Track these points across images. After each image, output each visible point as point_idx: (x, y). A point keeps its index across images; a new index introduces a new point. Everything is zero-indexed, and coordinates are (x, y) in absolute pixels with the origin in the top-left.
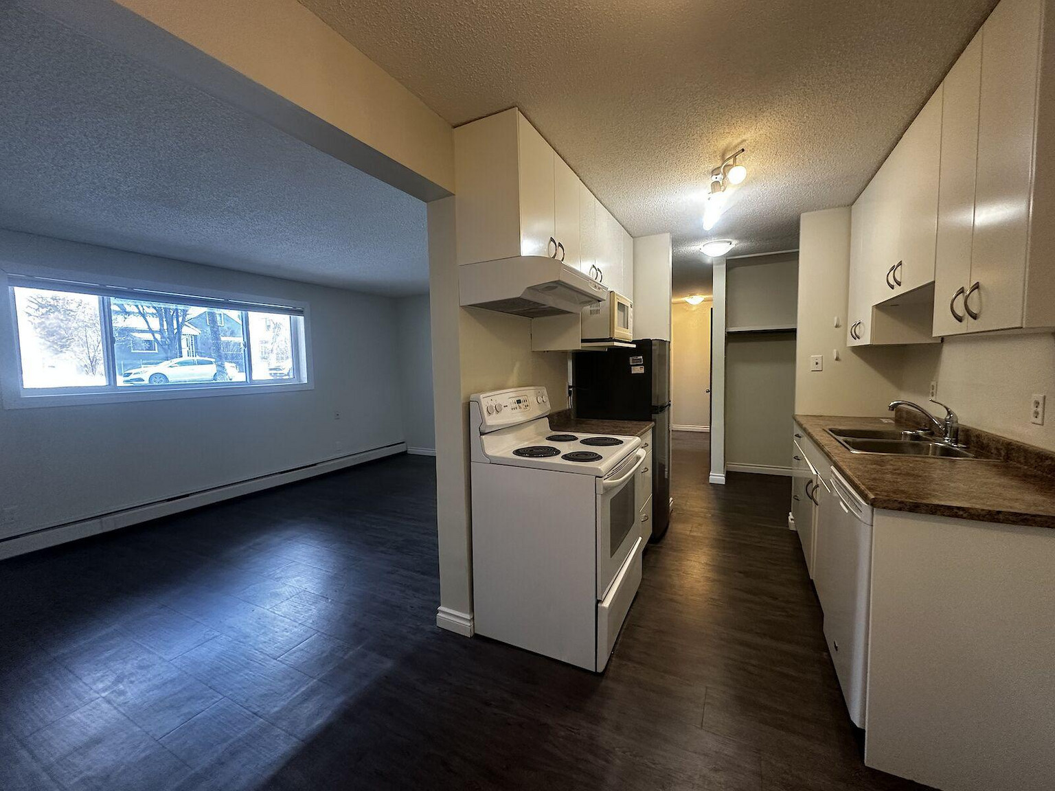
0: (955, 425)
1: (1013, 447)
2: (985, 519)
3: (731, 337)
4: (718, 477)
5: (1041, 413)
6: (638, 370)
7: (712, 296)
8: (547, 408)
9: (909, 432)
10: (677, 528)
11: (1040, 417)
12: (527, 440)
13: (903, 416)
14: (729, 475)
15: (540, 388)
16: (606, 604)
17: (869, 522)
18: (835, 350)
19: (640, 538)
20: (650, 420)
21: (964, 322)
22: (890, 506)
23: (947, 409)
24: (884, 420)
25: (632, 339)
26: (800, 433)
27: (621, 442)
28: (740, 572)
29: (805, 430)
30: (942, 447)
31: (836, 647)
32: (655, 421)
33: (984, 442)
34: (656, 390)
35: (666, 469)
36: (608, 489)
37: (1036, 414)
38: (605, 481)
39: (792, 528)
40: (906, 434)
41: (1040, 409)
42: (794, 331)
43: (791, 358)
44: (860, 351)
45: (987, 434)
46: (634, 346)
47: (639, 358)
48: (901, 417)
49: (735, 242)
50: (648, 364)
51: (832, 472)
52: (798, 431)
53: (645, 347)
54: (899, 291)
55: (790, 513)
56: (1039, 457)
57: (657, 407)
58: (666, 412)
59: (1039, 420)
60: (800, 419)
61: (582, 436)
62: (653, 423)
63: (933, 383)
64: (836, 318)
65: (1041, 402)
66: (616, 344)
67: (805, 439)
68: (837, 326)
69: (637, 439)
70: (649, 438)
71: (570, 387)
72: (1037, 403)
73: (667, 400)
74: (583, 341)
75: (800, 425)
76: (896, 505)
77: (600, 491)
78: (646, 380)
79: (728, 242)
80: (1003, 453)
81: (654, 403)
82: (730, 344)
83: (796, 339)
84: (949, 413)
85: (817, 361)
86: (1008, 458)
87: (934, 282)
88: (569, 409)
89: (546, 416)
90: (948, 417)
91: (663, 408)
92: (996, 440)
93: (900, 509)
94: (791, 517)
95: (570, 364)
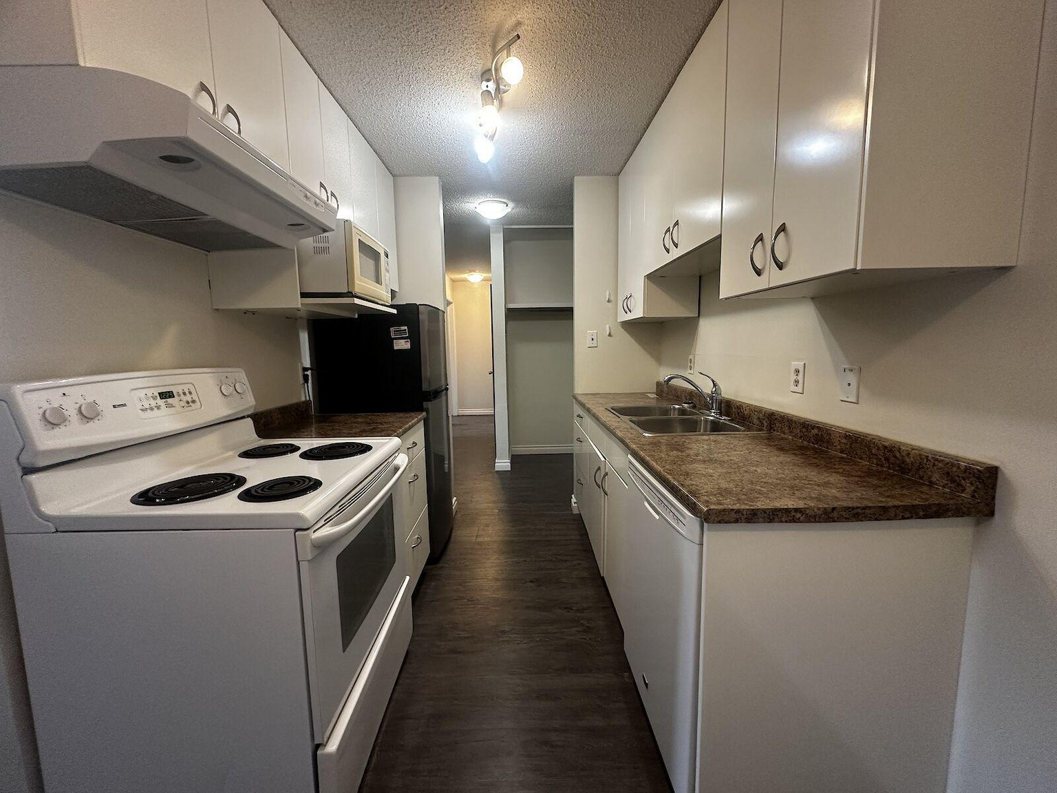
0: (719, 397)
1: (776, 417)
2: (821, 520)
3: (513, 315)
4: (503, 464)
5: (801, 381)
6: (402, 345)
7: (490, 275)
8: (249, 402)
9: (677, 406)
10: (464, 535)
11: (800, 385)
12: (191, 463)
13: (665, 390)
14: (515, 459)
15: (230, 370)
16: (332, 746)
17: (697, 540)
18: (608, 326)
19: (408, 578)
20: (421, 409)
21: (765, 276)
22: (726, 519)
23: (713, 381)
24: (649, 395)
25: (390, 303)
26: (581, 413)
27: (367, 448)
28: (531, 582)
29: (588, 410)
30: (712, 421)
31: (646, 685)
32: (427, 411)
33: (745, 412)
34: (426, 372)
35: (446, 462)
36: (322, 547)
37: (797, 382)
38: (315, 536)
39: (576, 512)
40: (674, 408)
41: (800, 378)
42: (571, 310)
43: (569, 337)
44: (630, 326)
45: (749, 405)
46: (395, 311)
47: (403, 328)
48: (662, 391)
49: (511, 205)
50: (415, 337)
51: (630, 462)
52: (578, 410)
53: (409, 315)
54: (676, 253)
55: (573, 496)
56: (804, 427)
57: (430, 392)
58: (444, 398)
59: (799, 389)
60: (580, 398)
61: (306, 444)
62: (424, 413)
63: (691, 357)
64: (608, 292)
65: (801, 370)
66: (357, 301)
67: (588, 420)
68: (609, 301)
69: (395, 441)
70: (418, 435)
71: (305, 369)
72: (797, 371)
73: (443, 383)
74: (304, 295)
75: (582, 405)
76: (734, 515)
77: (307, 553)
78: (413, 358)
79: (505, 203)
80: (765, 424)
81: (425, 387)
82: (509, 323)
83: (572, 318)
84: (715, 385)
85: (593, 337)
86: (771, 428)
87: (720, 236)
88: (307, 403)
89: (248, 416)
90: (714, 390)
91: (440, 392)
92: (758, 410)
93: (736, 521)
94: (574, 500)
95: (304, 337)
